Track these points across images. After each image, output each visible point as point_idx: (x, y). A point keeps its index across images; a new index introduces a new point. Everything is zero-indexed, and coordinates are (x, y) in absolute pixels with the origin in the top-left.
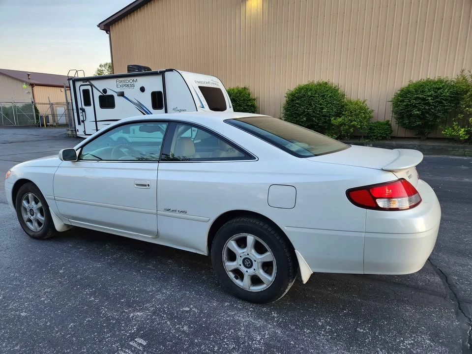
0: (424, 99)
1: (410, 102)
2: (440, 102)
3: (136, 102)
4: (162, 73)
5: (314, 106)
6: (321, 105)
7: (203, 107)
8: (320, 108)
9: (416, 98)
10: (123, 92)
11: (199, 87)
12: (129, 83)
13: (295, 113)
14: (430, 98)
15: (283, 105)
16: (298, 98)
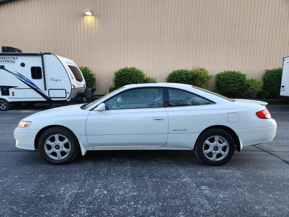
0: (182, 79)
1: (177, 79)
2: (189, 80)
3: (16, 73)
4: (42, 55)
5: (133, 80)
6: (136, 79)
7: (73, 79)
8: (136, 81)
9: (179, 78)
10: (4, 66)
11: (68, 66)
12: (10, 59)
13: (122, 84)
14: (185, 78)
15: (113, 79)
16: (124, 75)
